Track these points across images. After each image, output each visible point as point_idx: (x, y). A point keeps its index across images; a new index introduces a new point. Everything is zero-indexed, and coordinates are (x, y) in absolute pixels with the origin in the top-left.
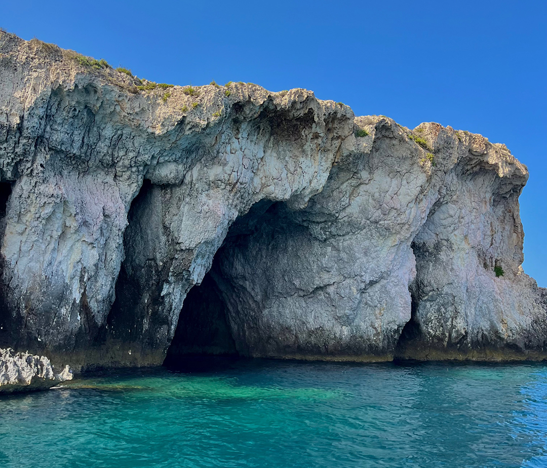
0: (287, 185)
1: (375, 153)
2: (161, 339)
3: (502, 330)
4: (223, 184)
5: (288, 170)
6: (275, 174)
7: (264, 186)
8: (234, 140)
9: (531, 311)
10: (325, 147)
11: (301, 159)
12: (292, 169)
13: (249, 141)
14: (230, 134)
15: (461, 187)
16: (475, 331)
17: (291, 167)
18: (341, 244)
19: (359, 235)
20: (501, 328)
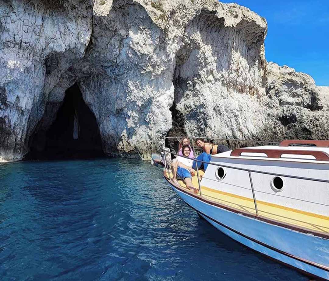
0: (61, 42)
1: (127, 16)
2: (11, 143)
3: (239, 136)
4: (12, 44)
5: (60, 32)
6: (51, 35)
7: (47, 44)
8: (11, 14)
9: (264, 122)
10: (83, 14)
11: (68, 24)
12: (63, 31)
13: (27, 14)
14: (6, 10)
15: (206, 36)
16: (221, 137)
17: (62, 30)
18: (123, 80)
19: (130, 74)
20: (238, 134)
